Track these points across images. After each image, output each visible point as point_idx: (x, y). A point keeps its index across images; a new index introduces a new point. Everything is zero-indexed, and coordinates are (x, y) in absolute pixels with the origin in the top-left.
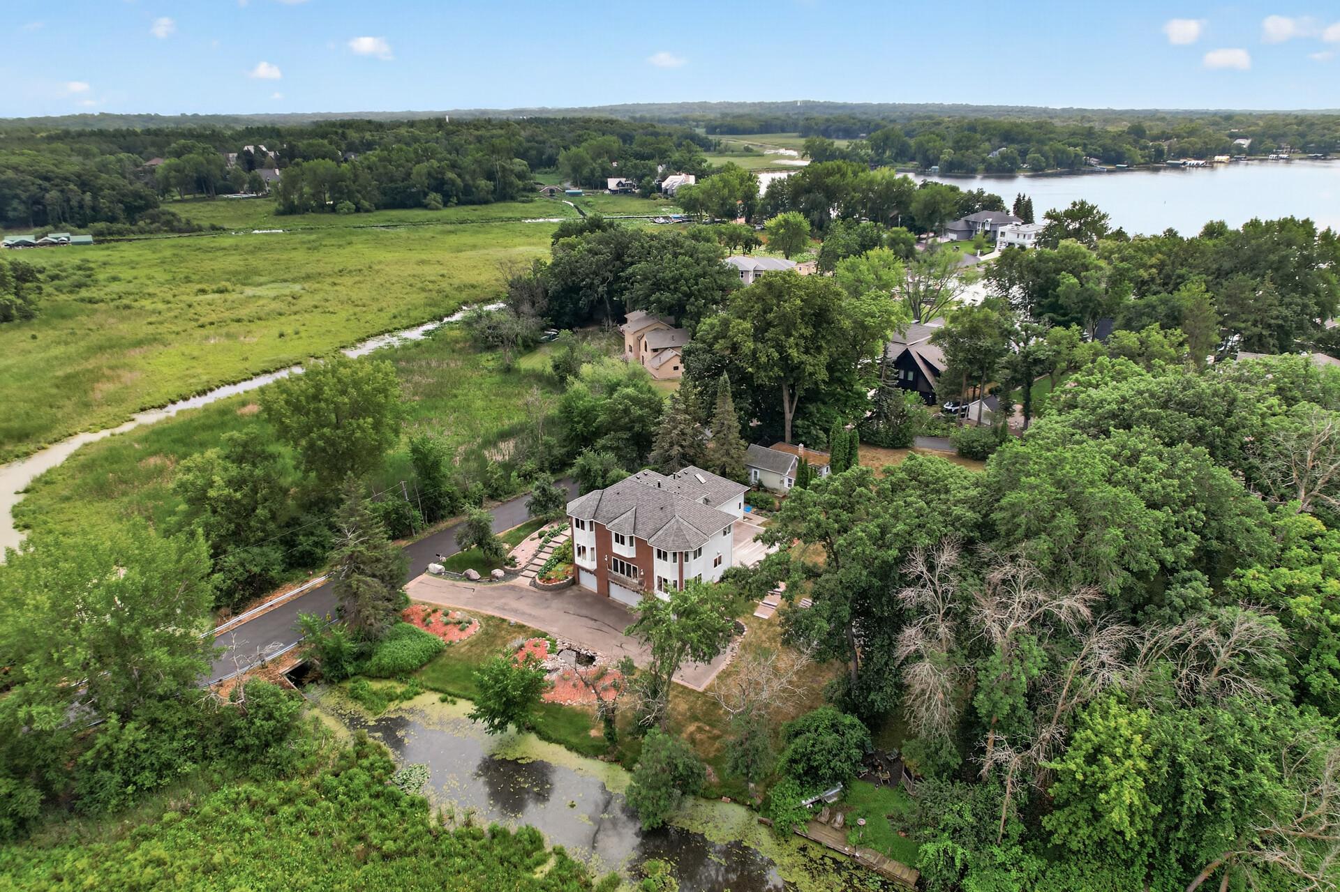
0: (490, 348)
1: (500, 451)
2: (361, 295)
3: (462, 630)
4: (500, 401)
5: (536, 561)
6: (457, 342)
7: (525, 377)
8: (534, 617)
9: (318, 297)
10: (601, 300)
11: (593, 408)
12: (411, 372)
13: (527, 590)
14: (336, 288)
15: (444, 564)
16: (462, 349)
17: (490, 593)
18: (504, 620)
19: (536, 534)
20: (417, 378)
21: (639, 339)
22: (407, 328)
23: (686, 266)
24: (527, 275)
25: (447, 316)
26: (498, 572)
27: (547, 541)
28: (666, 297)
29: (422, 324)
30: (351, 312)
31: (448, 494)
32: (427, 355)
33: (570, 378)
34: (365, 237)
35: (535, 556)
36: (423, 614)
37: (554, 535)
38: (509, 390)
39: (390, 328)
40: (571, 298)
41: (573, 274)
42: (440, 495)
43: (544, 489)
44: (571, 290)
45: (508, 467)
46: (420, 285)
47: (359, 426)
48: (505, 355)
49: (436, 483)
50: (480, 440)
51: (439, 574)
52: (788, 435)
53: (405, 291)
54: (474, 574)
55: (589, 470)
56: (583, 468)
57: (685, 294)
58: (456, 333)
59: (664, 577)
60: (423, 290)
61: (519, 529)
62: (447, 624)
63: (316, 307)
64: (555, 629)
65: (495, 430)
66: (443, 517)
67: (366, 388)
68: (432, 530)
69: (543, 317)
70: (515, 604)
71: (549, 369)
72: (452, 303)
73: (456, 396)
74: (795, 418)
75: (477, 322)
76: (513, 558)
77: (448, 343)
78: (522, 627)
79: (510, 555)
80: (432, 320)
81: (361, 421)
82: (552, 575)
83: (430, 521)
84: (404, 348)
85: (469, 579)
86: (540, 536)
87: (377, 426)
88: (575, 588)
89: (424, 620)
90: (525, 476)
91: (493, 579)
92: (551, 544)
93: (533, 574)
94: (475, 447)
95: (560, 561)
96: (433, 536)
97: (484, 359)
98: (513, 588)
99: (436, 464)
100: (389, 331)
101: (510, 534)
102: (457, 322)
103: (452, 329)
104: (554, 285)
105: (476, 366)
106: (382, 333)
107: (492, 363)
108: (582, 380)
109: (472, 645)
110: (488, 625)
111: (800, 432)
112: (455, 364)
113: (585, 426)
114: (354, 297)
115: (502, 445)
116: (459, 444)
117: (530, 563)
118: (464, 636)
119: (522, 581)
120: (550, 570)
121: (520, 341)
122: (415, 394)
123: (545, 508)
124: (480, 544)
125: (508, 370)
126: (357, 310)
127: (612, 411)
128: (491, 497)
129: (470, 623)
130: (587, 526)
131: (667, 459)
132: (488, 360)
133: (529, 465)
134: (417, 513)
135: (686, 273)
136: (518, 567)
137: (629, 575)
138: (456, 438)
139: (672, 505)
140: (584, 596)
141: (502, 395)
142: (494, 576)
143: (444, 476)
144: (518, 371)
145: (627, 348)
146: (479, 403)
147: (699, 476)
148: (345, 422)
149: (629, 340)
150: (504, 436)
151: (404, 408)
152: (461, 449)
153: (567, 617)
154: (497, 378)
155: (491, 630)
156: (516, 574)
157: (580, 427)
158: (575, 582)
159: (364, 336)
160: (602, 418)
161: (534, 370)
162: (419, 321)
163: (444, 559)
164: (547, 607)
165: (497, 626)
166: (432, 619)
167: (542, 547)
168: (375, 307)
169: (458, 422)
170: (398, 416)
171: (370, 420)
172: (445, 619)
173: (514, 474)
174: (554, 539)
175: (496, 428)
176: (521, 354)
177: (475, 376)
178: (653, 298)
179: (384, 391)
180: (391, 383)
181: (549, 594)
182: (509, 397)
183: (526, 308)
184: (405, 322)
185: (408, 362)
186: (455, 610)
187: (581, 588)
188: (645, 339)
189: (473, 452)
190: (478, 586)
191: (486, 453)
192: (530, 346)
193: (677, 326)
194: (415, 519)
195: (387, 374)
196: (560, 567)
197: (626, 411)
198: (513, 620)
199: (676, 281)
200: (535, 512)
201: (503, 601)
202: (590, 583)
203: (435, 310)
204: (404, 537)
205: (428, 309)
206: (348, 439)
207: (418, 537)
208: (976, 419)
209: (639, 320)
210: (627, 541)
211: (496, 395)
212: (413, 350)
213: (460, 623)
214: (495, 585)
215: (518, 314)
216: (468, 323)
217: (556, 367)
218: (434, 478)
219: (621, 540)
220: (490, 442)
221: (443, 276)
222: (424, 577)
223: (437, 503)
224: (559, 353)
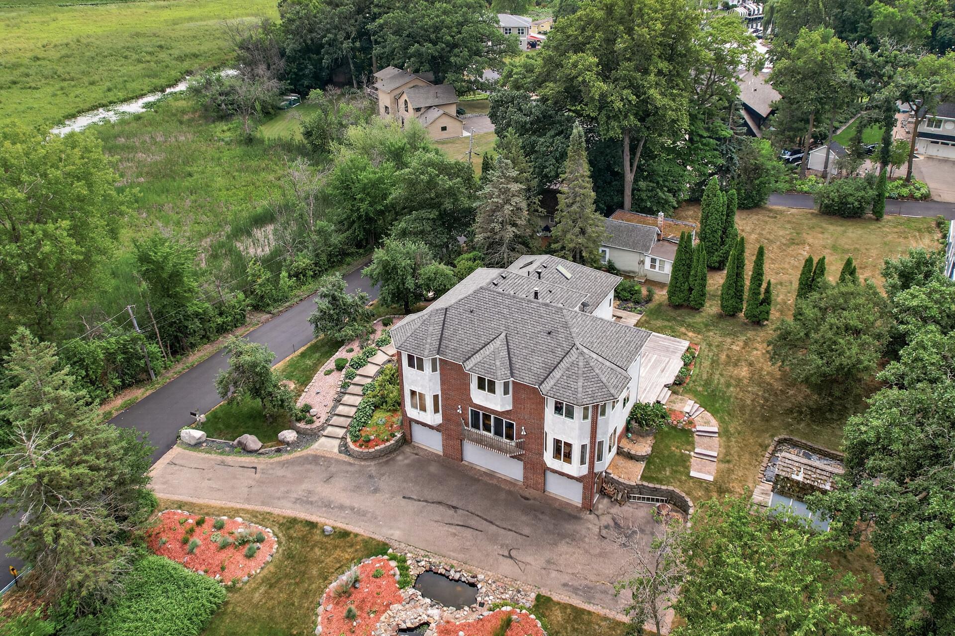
0: (224, 117)
1: (256, 242)
2: (68, 69)
3: (250, 556)
4: (245, 177)
5: (341, 409)
6: (184, 112)
7: (270, 147)
8: (361, 514)
9: (17, 72)
10: (345, 58)
11: (381, 180)
12: (131, 149)
13: (337, 461)
14: (39, 63)
15: (202, 427)
16: (190, 121)
17: (280, 472)
18: (312, 525)
19: (330, 364)
20: (140, 156)
21: (396, 100)
22: (126, 100)
23: (445, 12)
24: (258, 35)
25: (170, 86)
26: (289, 435)
27: (350, 376)
28: (428, 48)
29: (142, 96)
30: (57, 86)
31: (197, 315)
32: (150, 129)
33: (333, 145)
34: (71, 14)
35: (338, 401)
36: (181, 531)
37: (358, 364)
38: (254, 163)
39: (104, 102)
40: (309, 59)
41: (311, 31)
42: (187, 317)
43: (334, 298)
44: (311, 49)
45: (272, 263)
46: (135, 56)
47: (46, 235)
48: (244, 124)
49: (179, 303)
50: (228, 229)
51: (196, 445)
52: (628, 201)
53: (120, 63)
54: (252, 441)
55: (395, 268)
56: (385, 265)
57: (448, 44)
58: (182, 104)
59: (564, 439)
60: (139, 61)
61: (303, 355)
62: (224, 547)
63: (15, 83)
64: (397, 534)
65: (245, 214)
66: (193, 346)
67: (53, 173)
68: (179, 367)
69: (280, 80)
70: (325, 491)
71: (299, 137)
72: (174, 74)
73: (190, 175)
74: (636, 181)
75: (206, 88)
76: (307, 409)
77: (175, 115)
78: (345, 534)
79: (300, 403)
80: (153, 91)
81: (50, 227)
82: (369, 432)
83: (174, 353)
84: (123, 122)
85: (245, 450)
86: (339, 368)
87: (78, 232)
88: (407, 449)
89: (185, 542)
90: (297, 275)
91: (282, 446)
92: (357, 379)
93: (341, 432)
94: (223, 239)
95: (377, 407)
96: (182, 376)
97: (219, 129)
98: (316, 459)
99: (176, 276)
100: (103, 106)
101: (293, 365)
102: (181, 93)
103: (176, 100)
104: (291, 46)
105: (210, 139)
106: (94, 108)
107: (228, 134)
108: (349, 145)
109: (271, 582)
110: (290, 538)
111: (644, 195)
112: (185, 137)
113: (371, 204)
114: (60, 70)
115: (258, 233)
116: (202, 236)
117: (333, 413)
118: (255, 568)
119: (327, 446)
120: (365, 424)
121: (258, 106)
122: (140, 174)
123: (338, 323)
124: (256, 392)
125: (250, 141)
126: (65, 84)
127: (412, 184)
128: (256, 308)
129: (260, 540)
130: (428, 365)
131: (493, 245)
132: (222, 131)
133: (303, 261)
134: (154, 348)
135: (448, 20)
136: (317, 424)
137: (498, 433)
138: (197, 228)
139: (566, 326)
140: (425, 460)
141: (247, 169)
142: (283, 442)
143: (190, 290)
144: (262, 141)
145: (382, 110)
146: (220, 182)
147: (560, 268)
148: (22, 229)
149: (384, 100)
150: (261, 220)
151: (122, 198)
152: (206, 242)
153: (411, 506)
154: (238, 150)
155: (296, 547)
156: (314, 435)
157: (364, 206)
158: (406, 440)
159: (74, 111)
160: (396, 193)
161: (280, 139)
162: (138, 93)
163: (202, 418)
164: (376, 490)
165: (304, 539)
166: (196, 539)
167: (345, 386)
168: (86, 80)
169: (197, 207)
170: (114, 212)
171: (66, 224)
172: (218, 537)
173: (284, 274)
174: (361, 371)
175: (245, 212)
176: (261, 122)
177: (211, 152)
178: (412, 50)
179: (85, 176)
180: (96, 163)
181: (372, 467)
182: (256, 172)
183: (261, 69)
184: (121, 95)
185: (128, 138)
186: (234, 513)
187: (417, 450)
188: (405, 97)
189: (222, 245)
190: (260, 462)
191: (238, 244)
192: (270, 112)
193: (437, 82)
194: (152, 356)
195: (87, 150)
196: (380, 417)
197: (431, 184)
198: (329, 522)
199: (437, 29)
200: (324, 329)
201: (305, 486)
202: (432, 443)
203: (155, 81)
204: (138, 383)
205: (147, 80)
206: (27, 257)
207: (159, 382)
208: (821, 168)
209: (394, 78)
210: (499, 388)
211: (240, 170)
212: (134, 125)
213: (244, 542)
214: (285, 457)
215: (254, 77)
216: (195, 91)
217: (308, 134)
218: (175, 296)
219: (487, 385)
220: (243, 231)
221: (161, 47)
222: (176, 451)
223: (183, 329)
224: (310, 118)
